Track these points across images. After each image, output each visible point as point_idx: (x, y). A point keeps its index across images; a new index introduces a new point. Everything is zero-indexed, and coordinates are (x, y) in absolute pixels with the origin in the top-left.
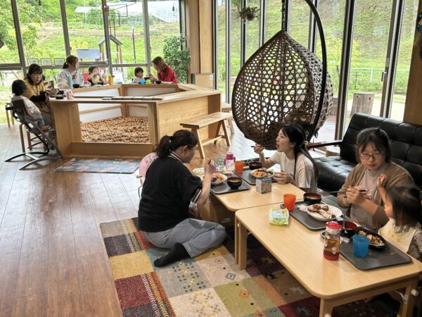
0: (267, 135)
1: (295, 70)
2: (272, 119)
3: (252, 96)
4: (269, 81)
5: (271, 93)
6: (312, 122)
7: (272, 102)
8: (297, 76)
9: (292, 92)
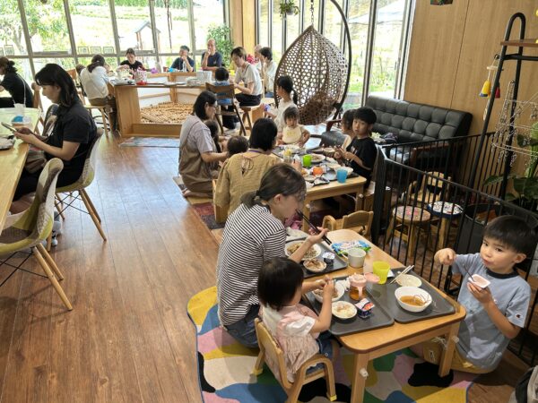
6: (339, 102)
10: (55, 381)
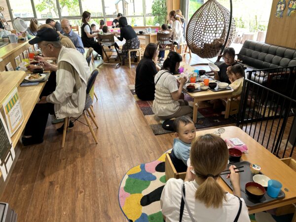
0: (202, 50)
1: (217, 18)
2: (205, 42)
3: (196, 31)
4: (204, 24)
5: (205, 29)
6: (223, 44)
7: (205, 34)
8: (218, 21)
9: (215, 29)
10: (58, 189)
